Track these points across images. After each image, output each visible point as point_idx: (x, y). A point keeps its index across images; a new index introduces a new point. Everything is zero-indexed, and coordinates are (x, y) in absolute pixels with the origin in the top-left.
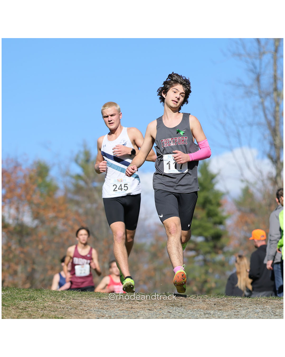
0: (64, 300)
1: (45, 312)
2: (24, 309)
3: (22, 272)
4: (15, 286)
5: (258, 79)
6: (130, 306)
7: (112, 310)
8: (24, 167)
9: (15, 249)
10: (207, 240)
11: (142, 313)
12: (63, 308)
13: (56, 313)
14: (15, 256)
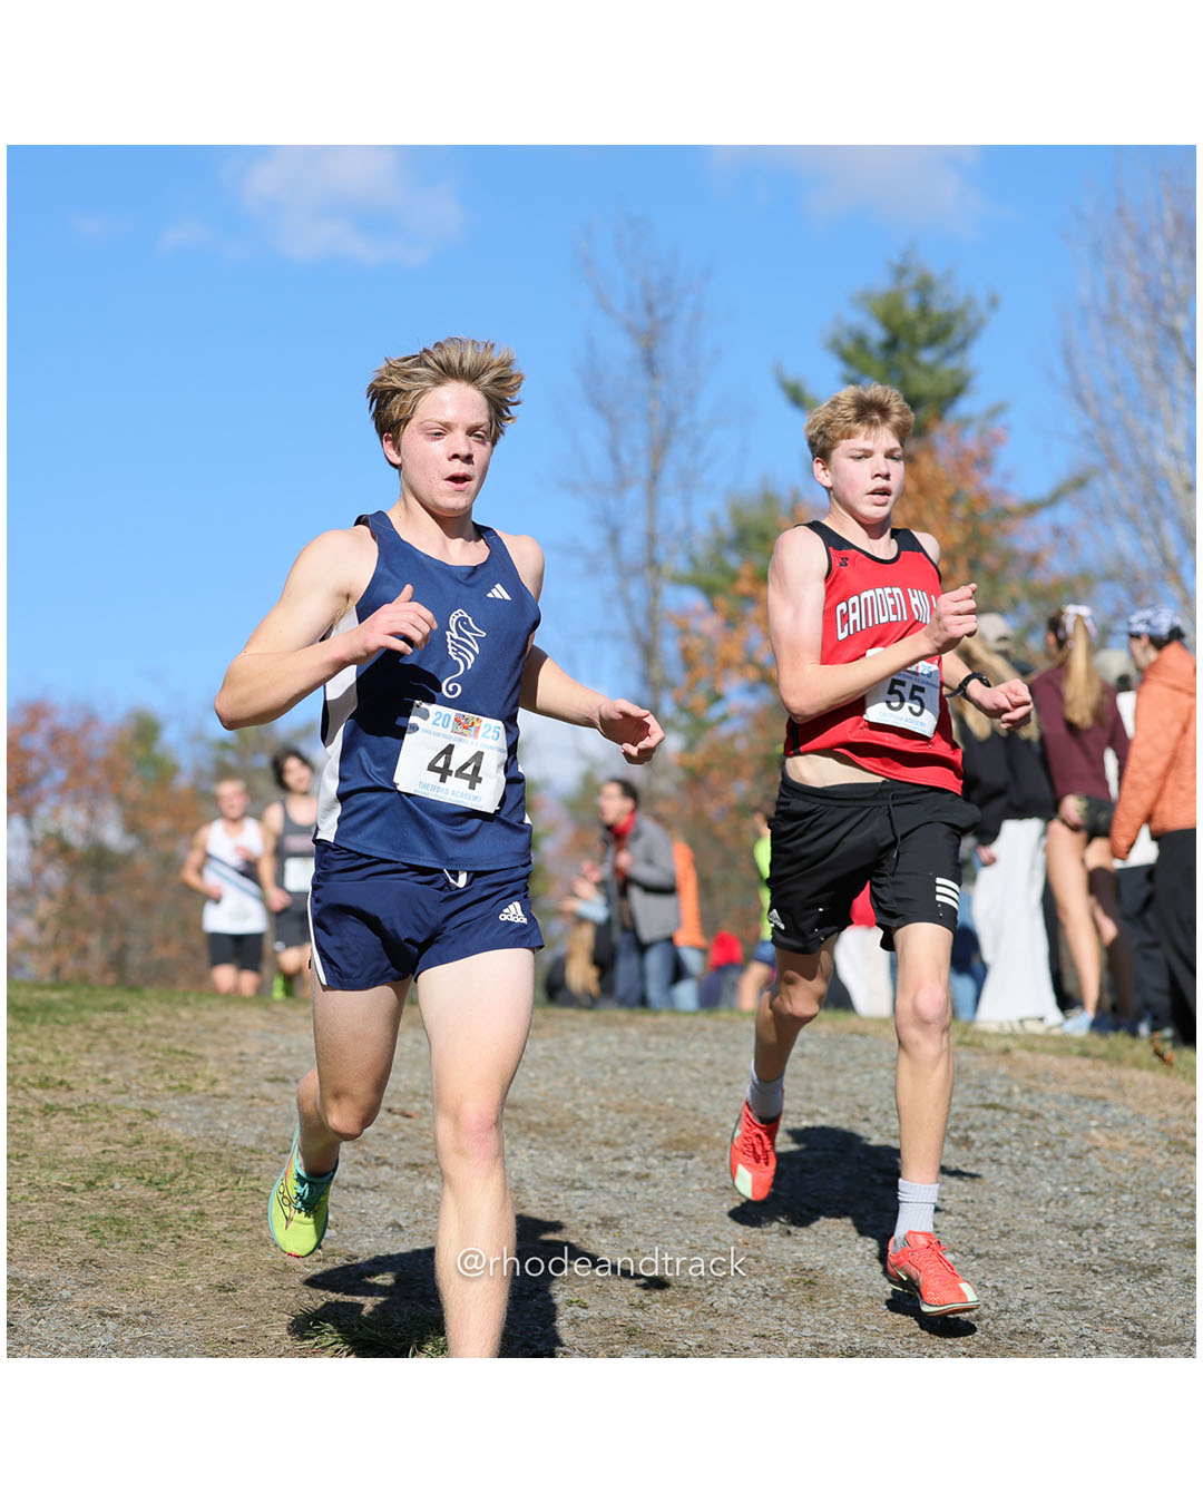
2: (102, 1030)
3: (99, 950)
5: (614, 538)
8: (105, 723)
12: (187, 1030)
13: (171, 1040)
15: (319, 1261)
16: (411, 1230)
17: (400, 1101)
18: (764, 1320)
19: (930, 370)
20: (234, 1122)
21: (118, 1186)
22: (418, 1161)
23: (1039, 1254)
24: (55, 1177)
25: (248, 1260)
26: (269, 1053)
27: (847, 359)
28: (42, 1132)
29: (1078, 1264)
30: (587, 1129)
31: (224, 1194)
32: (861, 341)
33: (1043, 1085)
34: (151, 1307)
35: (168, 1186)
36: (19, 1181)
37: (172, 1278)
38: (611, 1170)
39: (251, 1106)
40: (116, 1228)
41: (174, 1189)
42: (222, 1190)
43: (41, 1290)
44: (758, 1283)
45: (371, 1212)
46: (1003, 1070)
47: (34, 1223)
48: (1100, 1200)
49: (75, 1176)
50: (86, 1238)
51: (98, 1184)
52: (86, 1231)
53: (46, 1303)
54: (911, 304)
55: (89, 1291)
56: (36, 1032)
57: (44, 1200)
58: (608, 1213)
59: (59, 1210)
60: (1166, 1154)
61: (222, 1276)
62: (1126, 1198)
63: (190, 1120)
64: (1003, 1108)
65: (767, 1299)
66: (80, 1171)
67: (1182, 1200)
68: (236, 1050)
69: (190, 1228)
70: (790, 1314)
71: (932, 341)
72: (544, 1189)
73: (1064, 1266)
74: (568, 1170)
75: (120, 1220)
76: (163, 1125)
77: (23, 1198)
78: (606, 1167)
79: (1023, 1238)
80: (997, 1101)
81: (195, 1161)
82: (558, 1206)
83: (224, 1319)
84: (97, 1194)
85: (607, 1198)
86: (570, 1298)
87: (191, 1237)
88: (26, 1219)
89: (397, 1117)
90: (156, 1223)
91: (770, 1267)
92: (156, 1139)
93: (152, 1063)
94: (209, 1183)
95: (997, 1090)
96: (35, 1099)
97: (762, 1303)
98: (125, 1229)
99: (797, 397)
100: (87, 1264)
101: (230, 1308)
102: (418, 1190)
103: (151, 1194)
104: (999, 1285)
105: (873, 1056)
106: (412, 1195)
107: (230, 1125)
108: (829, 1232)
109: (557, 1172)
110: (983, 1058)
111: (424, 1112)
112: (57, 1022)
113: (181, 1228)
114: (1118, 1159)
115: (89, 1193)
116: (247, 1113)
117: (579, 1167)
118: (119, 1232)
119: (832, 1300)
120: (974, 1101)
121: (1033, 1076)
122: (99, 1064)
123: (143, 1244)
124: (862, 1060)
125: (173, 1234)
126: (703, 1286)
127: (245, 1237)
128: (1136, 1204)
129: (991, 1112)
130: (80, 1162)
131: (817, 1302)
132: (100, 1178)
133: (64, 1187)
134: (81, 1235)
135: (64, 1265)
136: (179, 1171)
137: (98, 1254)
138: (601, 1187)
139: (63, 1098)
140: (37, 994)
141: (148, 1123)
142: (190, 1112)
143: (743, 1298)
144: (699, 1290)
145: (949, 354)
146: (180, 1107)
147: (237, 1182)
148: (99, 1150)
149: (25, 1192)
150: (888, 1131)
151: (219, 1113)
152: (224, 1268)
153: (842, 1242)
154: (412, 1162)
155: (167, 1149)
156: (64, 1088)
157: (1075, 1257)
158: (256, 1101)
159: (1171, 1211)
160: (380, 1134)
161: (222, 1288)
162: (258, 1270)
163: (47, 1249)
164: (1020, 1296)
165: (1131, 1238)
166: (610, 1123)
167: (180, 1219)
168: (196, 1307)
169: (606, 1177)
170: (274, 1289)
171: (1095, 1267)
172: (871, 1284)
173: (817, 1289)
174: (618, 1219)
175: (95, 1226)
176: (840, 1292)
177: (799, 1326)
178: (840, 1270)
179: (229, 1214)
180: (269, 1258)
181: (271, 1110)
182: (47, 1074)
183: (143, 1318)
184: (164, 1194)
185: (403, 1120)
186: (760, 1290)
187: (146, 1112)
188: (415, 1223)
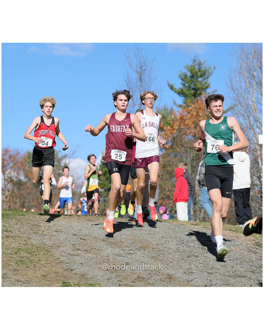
0: (38, 216)
1: (29, 222)
2: (19, 220)
3: (19, 203)
4: (15, 209)
6: (69, 220)
7: (60, 222)
8: (21, 154)
9: (16, 192)
10: (105, 191)
11: (74, 224)
12: (38, 220)
13: (34, 222)
14: (16, 195)
15: (65, 270)
16: (85, 264)
17: (83, 237)
19: (200, 83)
21: (22, 254)
22: (87, 250)
23: (219, 273)
24: (9, 251)
25: (50, 270)
26: (55, 226)
27: (182, 80)
28: (6, 242)
29: (228, 275)
30: (123, 244)
31: (45, 256)
32: (186, 76)
34: (29, 279)
35: (33, 254)
37: (33, 273)
38: (129, 252)
39: (51, 237)
40: (21, 262)
41: (34, 254)
42: (44, 255)
43: (5, 275)
44: (159, 277)
45: (76, 260)
47: (4, 261)
48: (233, 261)
49: (13, 251)
50: (15, 264)
51: (18, 253)
52: (15, 263)
53: (6, 278)
54: (197, 68)
55: (15, 276)
57: (6, 256)
58: (127, 262)
59: (9, 258)
60: (247, 252)
61: (44, 273)
62: (238, 261)
65: (161, 281)
66: (14, 250)
67: (250, 262)
68: (48, 225)
69: (37, 263)
70: (166, 284)
71: (201, 76)
72: (113, 256)
73: (225, 276)
74: (119, 252)
75: (22, 261)
76: (32, 241)
78: (127, 252)
79: (216, 269)
81: (39, 249)
82: (116, 260)
83: (44, 283)
84: (17, 255)
85: (127, 259)
86: (119, 280)
87: (37, 265)
90: (30, 261)
91: (162, 274)
92: (30, 244)
93: (30, 227)
94: (42, 253)
96: (4, 234)
97: (160, 282)
98: (23, 263)
99: (172, 88)
100: (15, 270)
101: (45, 280)
102: (87, 256)
103: (29, 255)
104: (211, 279)
105: (185, 229)
106: (85, 257)
107: (46, 241)
108: (175, 267)
109: (116, 253)
111: (88, 239)
112: (10, 218)
113: (35, 263)
114: (237, 253)
115: (16, 255)
117: (121, 252)
118: (22, 263)
119: (175, 281)
122: (18, 227)
123: (27, 266)
125: (33, 264)
126: (147, 278)
127: (49, 265)
128: (240, 263)
130: (14, 248)
131: (172, 282)
132: (18, 252)
133: (10, 253)
134: (14, 264)
135: (10, 270)
136: (35, 251)
137: (17, 268)
138: (126, 256)
139: (11, 234)
140: (6, 212)
141: (29, 240)
142: (38, 238)
143: (156, 281)
144: (146, 279)
145: (205, 79)
146: (36, 237)
147: (48, 253)
148: (18, 246)
150: (188, 245)
151: (44, 238)
152: (44, 272)
153: (177, 269)
154: (85, 250)
155: (33, 246)
156: (11, 232)
157: (227, 273)
159: (248, 264)
160: (78, 244)
161: (44, 276)
162: (52, 272)
163: (6, 266)
164: (215, 282)
165: (239, 270)
166: (128, 242)
167: (35, 261)
168: (38, 280)
169: (127, 254)
170: (55, 276)
171: (231, 276)
172: (183, 278)
173: (172, 279)
174: (130, 263)
175: (17, 262)
176: (177, 280)
178: (177, 275)
179: (46, 260)
180: (54, 270)
181: (55, 238)
182: (7, 229)
183: (27, 282)
184: (32, 255)
185: (84, 241)
186: (159, 279)
187: (28, 238)
188: (86, 263)
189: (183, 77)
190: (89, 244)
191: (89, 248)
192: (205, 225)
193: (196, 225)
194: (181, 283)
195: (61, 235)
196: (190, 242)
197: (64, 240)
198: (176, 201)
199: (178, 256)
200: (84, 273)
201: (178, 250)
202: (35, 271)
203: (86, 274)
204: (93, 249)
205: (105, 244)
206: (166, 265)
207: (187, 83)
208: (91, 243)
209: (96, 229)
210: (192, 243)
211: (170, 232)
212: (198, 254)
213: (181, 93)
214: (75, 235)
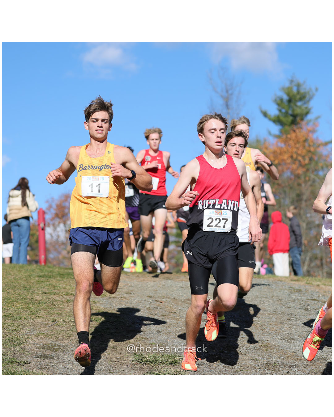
6: (142, 279)
15: (139, 340)
16: (163, 332)
17: (160, 299)
18: (254, 356)
19: (300, 107)
20: (117, 304)
22: (164, 314)
24: (70, 319)
26: (126, 286)
27: (278, 104)
28: (66, 307)
32: (282, 100)
33: (328, 294)
35: (99, 321)
36: (60, 320)
43: (66, 348)
44: (253, 346)
45: (152, 328)
46: (317, 290)
47: (64, 331)
53: (67, 352)
54: (295, 89)
56: (65, 281)
57: (67, 325)
59: (71, 327)
61: (113, 345)
63: (105, 303)
64: (317, 300)
70: (261, 354)
71: (301, 99)
76: (98, 305)
77: (61, 324)
80: (316, 298)
83: (114, 356)
88: (62, 330)
89: (159, 303)
92: (96, 309)
95: (316, 295)
96: (65, 298)
97: (254, 351)
99: (265, 114)
101: (115, 353)
103: (95, 323)
105: (283, 286)
107: (116, 305)
108: (271, 332)
110: (312, 287)
111: (166, 302)
112: (71, 278)
116: (120, 302)
119: (272, 350)
120: (309, 298)
121: (325, 292)
124: (281, 288)
129: (314, 301)
131: (268, 351)
133: (72, 321)
135: (72, 342)
140: (66, 271)
141: (94, 304)
142: (105, 302)
143: (249, 350)
145: (305, 103)
146: (102, 300)
149: (62, 323)
150: (287, 306)
151: (113, 302)
153: (275, 335)
156: (72, 295)
158: (123, 298)
160: (155, 307)
161: (113, 348)
163: (67, 337)
172: (282, 346)
173: (268, 347)
176: (274, 348)
177: (263, 357)
178: (274, 343)
181: (126, 301)
182: (68, 292)
185: (160, 303)
186: (253, 348)
187: (94, 301)
188: (164, 330)
189: (279, 101)
190: (167, 308)
191: (167, 313)
192: (308, 281)
193: (297, 280)
194: (279, 352)
195: (133, 297)
196: (290, 302)
197: (137, 303)
198: (272, 252)
199: (276, 320)
200: (161, 343)
201: (275, 312)
202: (102, 341)
203: (164, 344)
204: (172, 313)
205: (187, 307)
206: (261, 331)
207: (283, 108)
208: (169, 306)
209: (175, 289)
210: (293, 302)
211: (266, 290)
212: (299, 316)
213: (277, 121)
214: (151, 297)
